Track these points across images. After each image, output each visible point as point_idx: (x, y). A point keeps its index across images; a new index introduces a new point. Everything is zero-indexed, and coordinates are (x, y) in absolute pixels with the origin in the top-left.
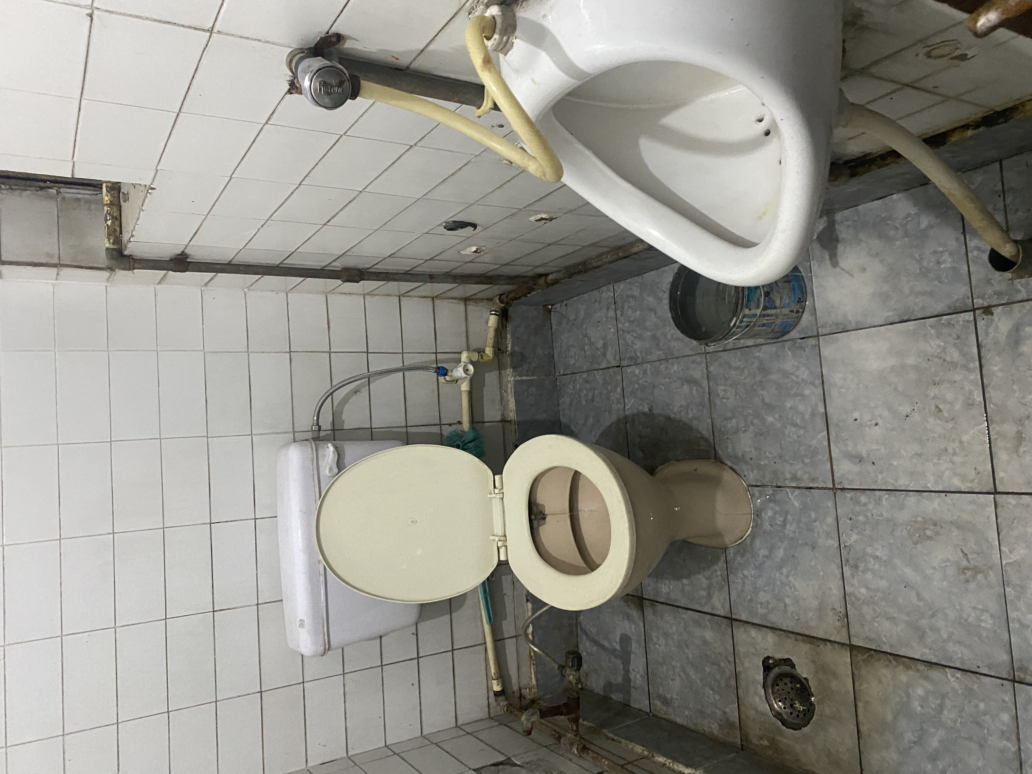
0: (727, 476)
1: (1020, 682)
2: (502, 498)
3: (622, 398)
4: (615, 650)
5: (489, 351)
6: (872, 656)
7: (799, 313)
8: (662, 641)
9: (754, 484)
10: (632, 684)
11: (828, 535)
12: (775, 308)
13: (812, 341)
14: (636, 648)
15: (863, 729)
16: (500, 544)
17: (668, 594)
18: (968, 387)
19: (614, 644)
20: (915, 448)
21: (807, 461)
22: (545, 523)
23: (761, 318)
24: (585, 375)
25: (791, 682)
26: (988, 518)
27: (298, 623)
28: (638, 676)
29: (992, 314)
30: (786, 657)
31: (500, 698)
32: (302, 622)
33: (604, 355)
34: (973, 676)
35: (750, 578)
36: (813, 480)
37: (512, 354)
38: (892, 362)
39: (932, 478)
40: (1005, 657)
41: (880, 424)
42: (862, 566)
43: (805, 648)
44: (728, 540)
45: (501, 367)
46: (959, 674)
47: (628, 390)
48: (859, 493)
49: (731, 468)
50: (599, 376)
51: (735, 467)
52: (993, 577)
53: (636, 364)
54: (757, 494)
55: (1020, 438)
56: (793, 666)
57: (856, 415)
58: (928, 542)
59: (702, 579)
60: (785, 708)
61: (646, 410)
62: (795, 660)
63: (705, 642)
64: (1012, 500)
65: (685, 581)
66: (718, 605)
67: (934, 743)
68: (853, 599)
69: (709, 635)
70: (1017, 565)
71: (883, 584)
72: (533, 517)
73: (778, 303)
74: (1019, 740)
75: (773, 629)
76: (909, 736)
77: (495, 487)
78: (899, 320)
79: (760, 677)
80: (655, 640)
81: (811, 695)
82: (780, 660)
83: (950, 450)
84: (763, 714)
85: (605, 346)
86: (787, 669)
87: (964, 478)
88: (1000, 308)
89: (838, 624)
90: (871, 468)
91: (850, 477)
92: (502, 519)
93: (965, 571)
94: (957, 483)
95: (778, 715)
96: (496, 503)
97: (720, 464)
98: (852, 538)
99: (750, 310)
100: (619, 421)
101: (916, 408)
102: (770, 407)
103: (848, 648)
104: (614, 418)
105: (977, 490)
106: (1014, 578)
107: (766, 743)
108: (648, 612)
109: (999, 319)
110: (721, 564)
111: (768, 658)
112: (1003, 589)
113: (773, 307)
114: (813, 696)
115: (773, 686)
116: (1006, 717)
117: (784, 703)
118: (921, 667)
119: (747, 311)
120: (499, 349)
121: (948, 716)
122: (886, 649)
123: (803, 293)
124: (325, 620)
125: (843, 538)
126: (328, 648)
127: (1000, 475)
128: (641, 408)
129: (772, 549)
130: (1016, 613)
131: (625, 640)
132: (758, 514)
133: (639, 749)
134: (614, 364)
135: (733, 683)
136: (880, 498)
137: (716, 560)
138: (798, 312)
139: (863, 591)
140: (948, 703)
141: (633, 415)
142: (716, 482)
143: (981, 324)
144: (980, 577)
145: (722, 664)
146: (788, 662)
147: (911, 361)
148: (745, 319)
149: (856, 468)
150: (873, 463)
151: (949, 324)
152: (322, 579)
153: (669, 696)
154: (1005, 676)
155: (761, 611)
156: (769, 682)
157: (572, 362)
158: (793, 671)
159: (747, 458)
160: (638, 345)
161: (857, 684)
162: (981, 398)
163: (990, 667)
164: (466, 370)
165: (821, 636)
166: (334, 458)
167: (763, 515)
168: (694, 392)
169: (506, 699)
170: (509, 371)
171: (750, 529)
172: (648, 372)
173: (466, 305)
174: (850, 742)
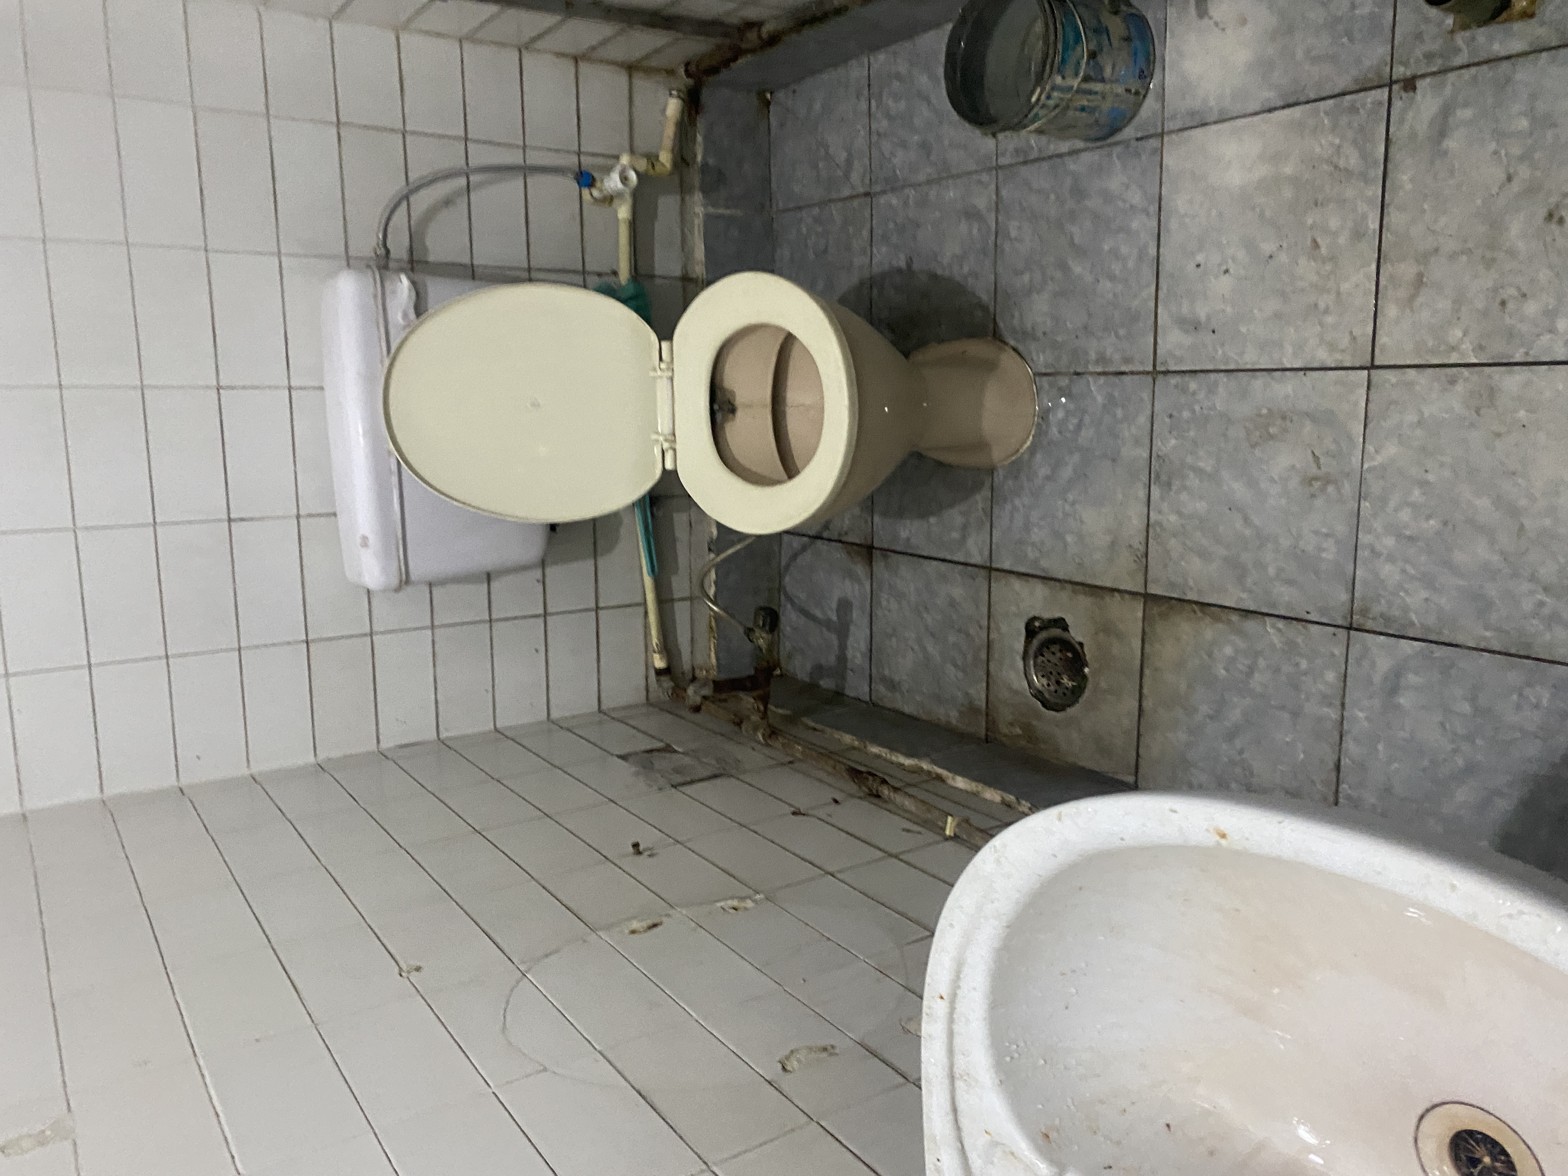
0: (1008, 359)
1: (1357, 630)
2: (672, 379)
3: (868, 248)
4: (829, 620)
5: (665, 158)
6: (1172, 608)
7: (1140, 95)
8: (894, 605)
9: (1044, 371)
10: (849, 665)
11: (1137, 442)
12: (1103, 80)
13: (1154, 143)
14: (858, 617)
15: (1148, 704)
16: (666, 445)
17: (908, 539)
18: (1362, 207)
19: (829, 613)
20: (1273, 305)
21: (1122, 332)
22: (733, 420)
23: (1078, 97)
24: (816, 211)
25: (1061, 651)
26: (1356, 404)
27: (359, 541)
28: (858, 655)
29: (1414, 89)
30: (1057, 615)
31: (662, 678)
32: (365, 539)
33: (847, 176)
34: (1299, 626)
35: (1021, 509)
36: (1127, 360)
37: (705, 168)
38: (1263, 171)
39: (1289, 349)
40: (1344, 597)
41: (1231, 270)
42: (1176, 484)
43: (1084, 601)
44: (998, 454)
45: (684, 189)
46: (1280, 624)
47: (878, 232)
48: (1187, 378)
49: (1015, 350)
50: (835, 210)
51: (1021, 348)
52: (1348, 489)
53: (893, 190)
54: (1046, 386)
55: (1419, 282)
56: (1065, 628)
57: (1200, 258)
58: (1271, 443)
59: (955, 516)
60: (1048, 685)
61: (902, 264)
62: (1069, 620)
63: (952, 603)
64: (1391, 376)
65: (932, 520)
66: (974, 551)
67: (1235, 715)
68: (1158, 529)
69: (958, 592)
70: (1382, 471)
71: (1201, 506)
72: (716, 407)
73: (1108, 72)
74: (1343, 705)
75: (1045, 579)
76: (1204, 709)
77: (661, 359)
78: (1282, 104)
79: (1019, 645)
80: (884, 603)
81: (1085, 664)
82: (1050, 621)
83: (1322, 305)
84: (1017, 692)
85: (849, 162)
86: (1056, 632)
87: (1332, 347)
88: (1428, 80)
89: (1134, 566)
90: (1209, 338)
91: (1178, 353)
92: (671, 407)
93: (1313, 482)
94: (1323, 356)
95: (1038, 695)
96: (662, 387)
97: (1001, 344)
98: (1167, 445)
99: (1063, 78)
100: (862, 283)
101: (1285, 245)
102: (1080, 252)
103: (1142, 600)
104: (855, 280)
105: (1348, 365)
106: (1375, 487)
107: (1019, 731)
108: (879, 566)
109: (1424, 96)
110: (986, 492)
111: (1035, 618)
112: (1356, 505)
113: (1100, 77)
114: (1087, 666)
115: (1036, 657)
116: (1331, 676)
117: (1049, 679)
118: (1235, 618)
119: (1058, 80)
120: (682, 160)
121: (1258, 680)
122: (1191, 596)
123: (1148, 61)
124: (401, 542)
125: (1157, 443)
126: (405, 580)
127: (1383, 339)
128: (894, 263)
129: (1057, 465)
130: (1369, 536)
131: (844, 606)
132: (1044, 415)
133: (848, 739)
134: (861, 190)
135: (983, 656)
136: (1216, 384)
137: (977, 487)
138: (1137, 93)
139: (1173, 518)
140: (1262, 663)
141: (884, 275)
142: (990, 366)
143: (1397, 104)
144: (1330, 489)
145: (972, 631)
146: (1060, 623)
147: (1288, 170)
148: (1055, 94)
149: (1187, 340)
150: (1214, 332)
151: (1353, 109)
152: (395, 479)
153: (896, 678)
154: (1340, 622)
155: (1031, 553)
156: (1031, 652)
157: (797, 189)
158: (1064, 635)
159: (1039, 334)
160: (900, 159)
161: (1147, 646)
162: (1377, 226)
163: (1322, 611)
164: (624, 179)
165: (1108, 584)
166: (410, 296)
167: (1051, 417)
168: (975, 231)
169: (672, 680)
170: (698, 197)
171: (1031, 438)
172: (911, 202)
173: (630, 77)
174: (1128, 722)
